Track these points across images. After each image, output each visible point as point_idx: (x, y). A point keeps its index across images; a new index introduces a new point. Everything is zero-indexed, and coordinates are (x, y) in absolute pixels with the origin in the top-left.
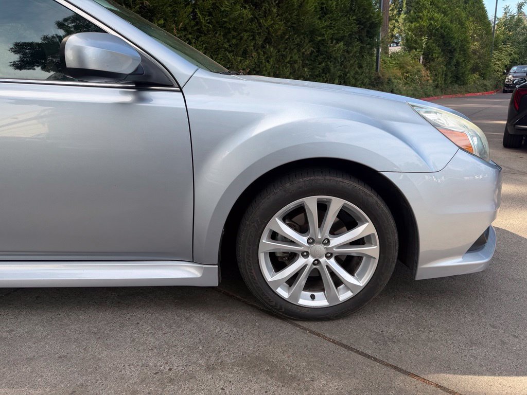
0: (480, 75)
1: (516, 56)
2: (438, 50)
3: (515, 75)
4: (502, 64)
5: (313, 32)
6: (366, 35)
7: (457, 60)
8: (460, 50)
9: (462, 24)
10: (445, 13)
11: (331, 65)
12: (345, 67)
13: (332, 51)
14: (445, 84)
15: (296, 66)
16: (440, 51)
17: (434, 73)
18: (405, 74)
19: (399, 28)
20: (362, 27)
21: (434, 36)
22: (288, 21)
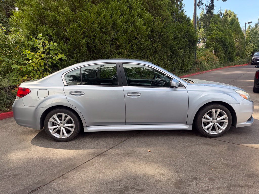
0: (240, 57)
1: (256, 47)
2: (221, 47)
3: (256, 56)
4: (250, 52)
5: (171, 46)
6: (192, 46)
7: (229, 51)
8: (231, 47)
9: (230, 35)
10: (222, 31)
11: (178, 59)
12: (184, 59)
13: (179, 53)
14: (225, 62)
15: (165, 60)
16: (222, 48)
17: (219, 57)
18: (207, 59)
19: (200, 35)
20: (190, 42)
21: (218, 42)
22: (163, 44)
